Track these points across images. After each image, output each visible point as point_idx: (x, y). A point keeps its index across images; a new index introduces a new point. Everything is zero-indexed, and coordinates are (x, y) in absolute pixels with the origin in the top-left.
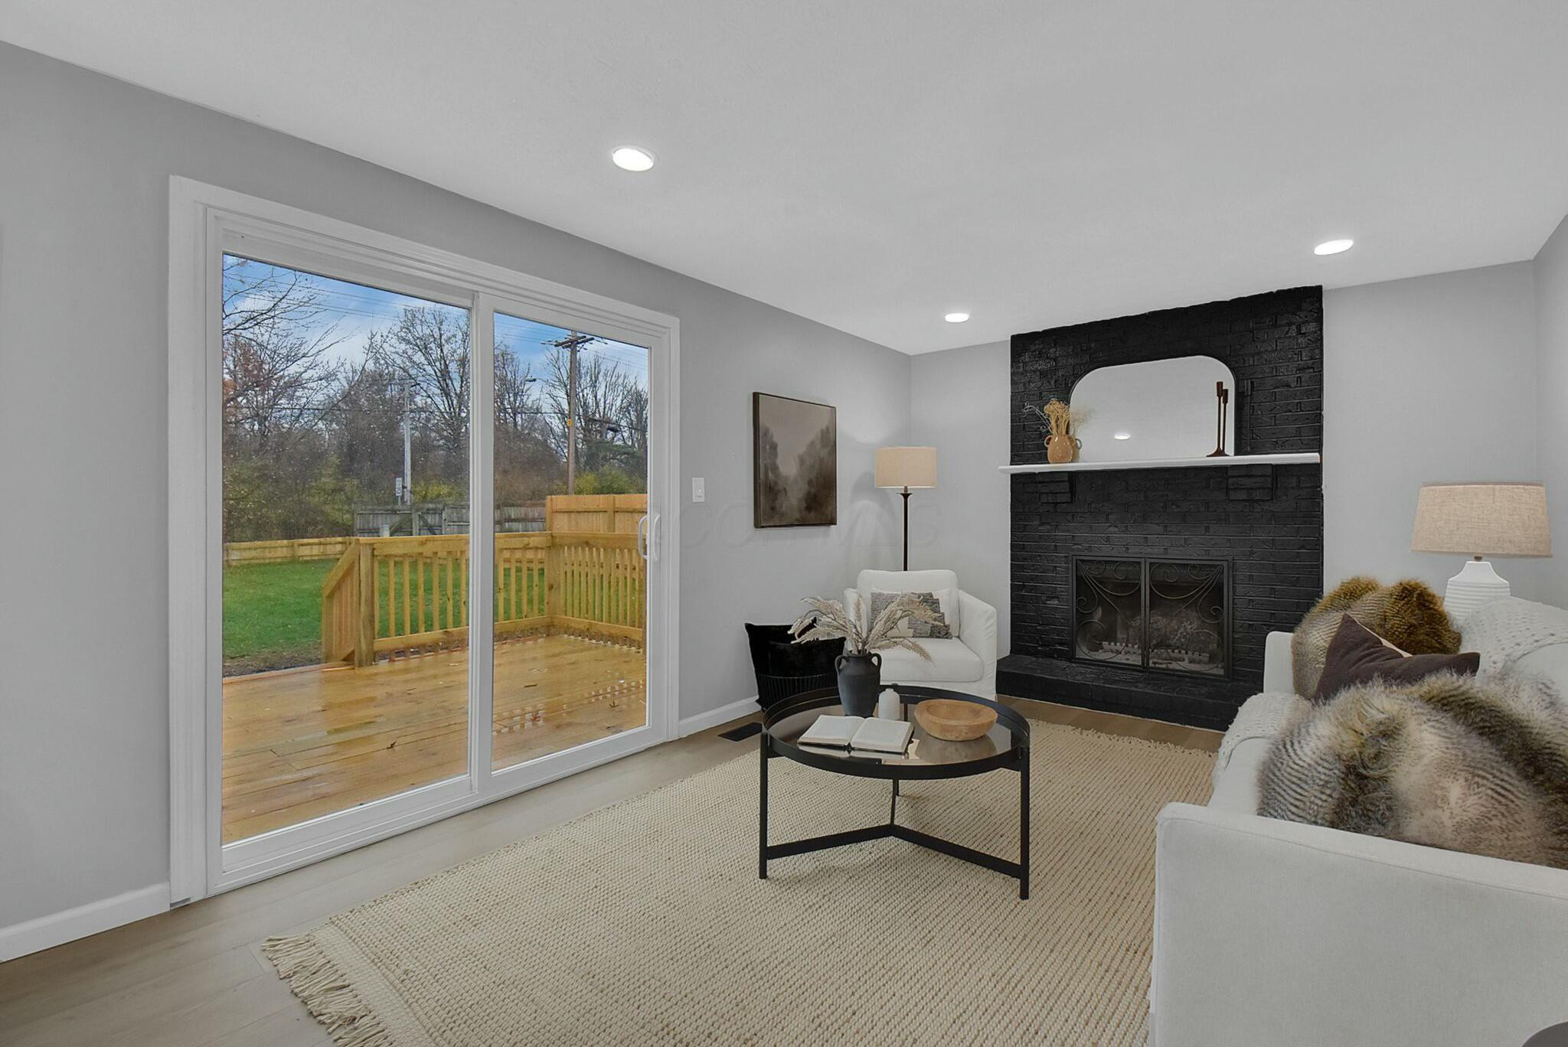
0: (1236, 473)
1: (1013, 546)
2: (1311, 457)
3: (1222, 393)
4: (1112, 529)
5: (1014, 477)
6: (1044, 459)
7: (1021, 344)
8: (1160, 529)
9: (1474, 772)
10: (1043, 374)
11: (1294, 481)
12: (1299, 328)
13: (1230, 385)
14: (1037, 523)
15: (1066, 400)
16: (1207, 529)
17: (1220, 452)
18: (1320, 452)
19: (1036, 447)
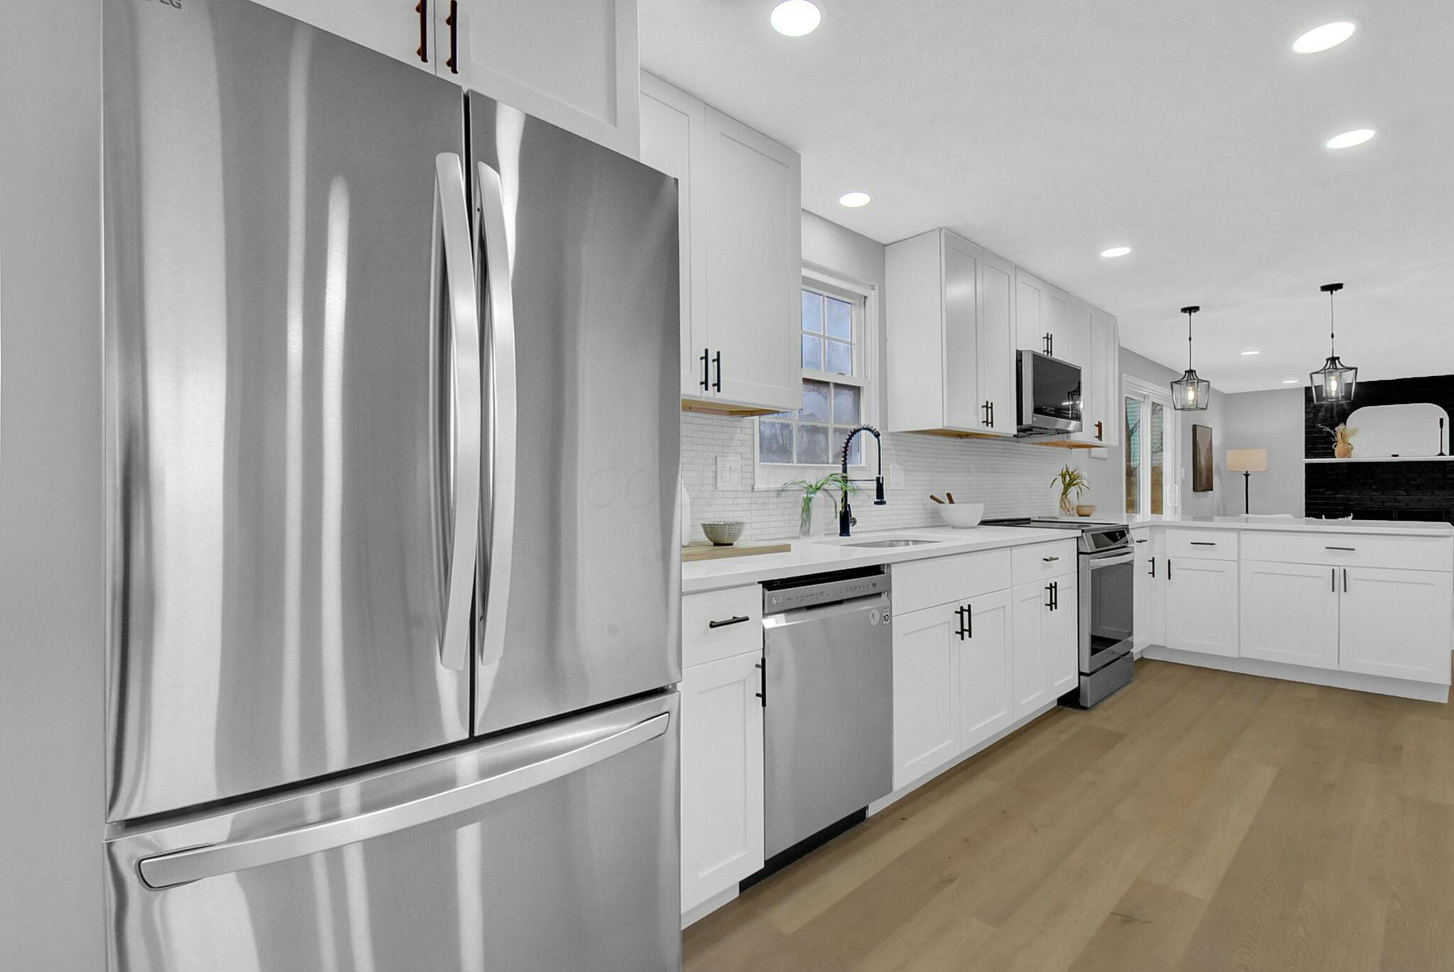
1: (1307, 503)
3: (1441, 423)
4: (1374, 493)
5: (1307, 465)
6: (1331, 455)
7: (1310, 394)
8: (1405, 493)
13: (1447, 418)
15: (1345, 424)
16: (1433, 493)
19: (1325, 448)
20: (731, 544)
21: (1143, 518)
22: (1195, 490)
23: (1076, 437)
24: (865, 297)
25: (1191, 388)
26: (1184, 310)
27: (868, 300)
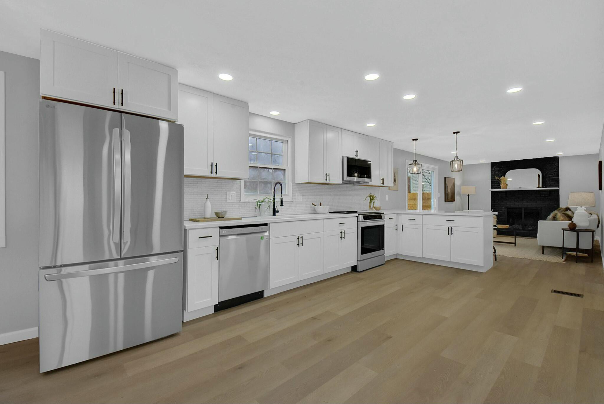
0: (542, 191)
1: (492, 206)
2: (558, 188)
3: (539, 176)
4: (515, 202)
5: (492, 192)
6: (500, 188)
7: (493, 165)
8: (526, 202)
9: (563, 216)
10: (498, 171)
11: (554, 193)
12: (554, 164)
13: (541, 174)
14: (497, 201)
15: (504, 176)
16: (536, 202)
17: (539, 187)
18: (559, 187)
19: (498, 185)
20: (223, 218)
21: (419, 211)
22: (445, 201)
23: (370, 184)
24: (287, 141)
25: (415, 166)
26: (413, 140)
27: (288, 141)
